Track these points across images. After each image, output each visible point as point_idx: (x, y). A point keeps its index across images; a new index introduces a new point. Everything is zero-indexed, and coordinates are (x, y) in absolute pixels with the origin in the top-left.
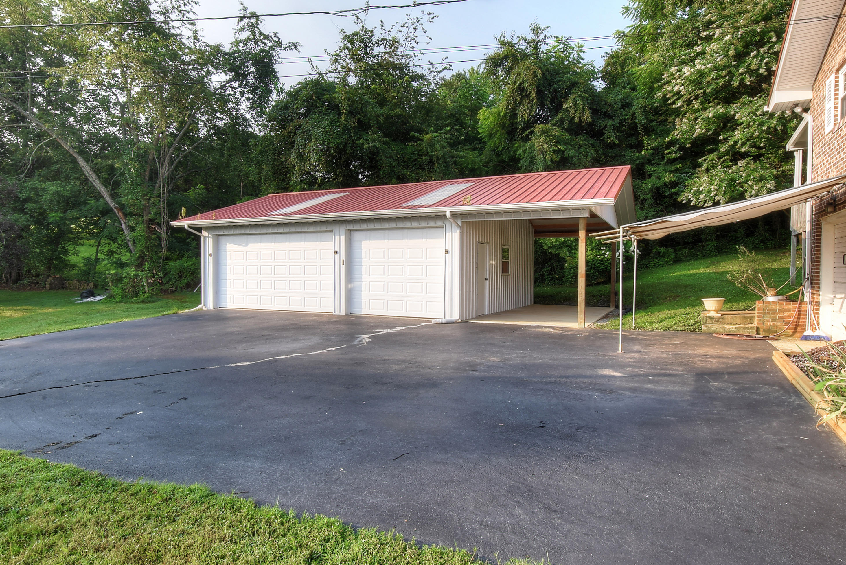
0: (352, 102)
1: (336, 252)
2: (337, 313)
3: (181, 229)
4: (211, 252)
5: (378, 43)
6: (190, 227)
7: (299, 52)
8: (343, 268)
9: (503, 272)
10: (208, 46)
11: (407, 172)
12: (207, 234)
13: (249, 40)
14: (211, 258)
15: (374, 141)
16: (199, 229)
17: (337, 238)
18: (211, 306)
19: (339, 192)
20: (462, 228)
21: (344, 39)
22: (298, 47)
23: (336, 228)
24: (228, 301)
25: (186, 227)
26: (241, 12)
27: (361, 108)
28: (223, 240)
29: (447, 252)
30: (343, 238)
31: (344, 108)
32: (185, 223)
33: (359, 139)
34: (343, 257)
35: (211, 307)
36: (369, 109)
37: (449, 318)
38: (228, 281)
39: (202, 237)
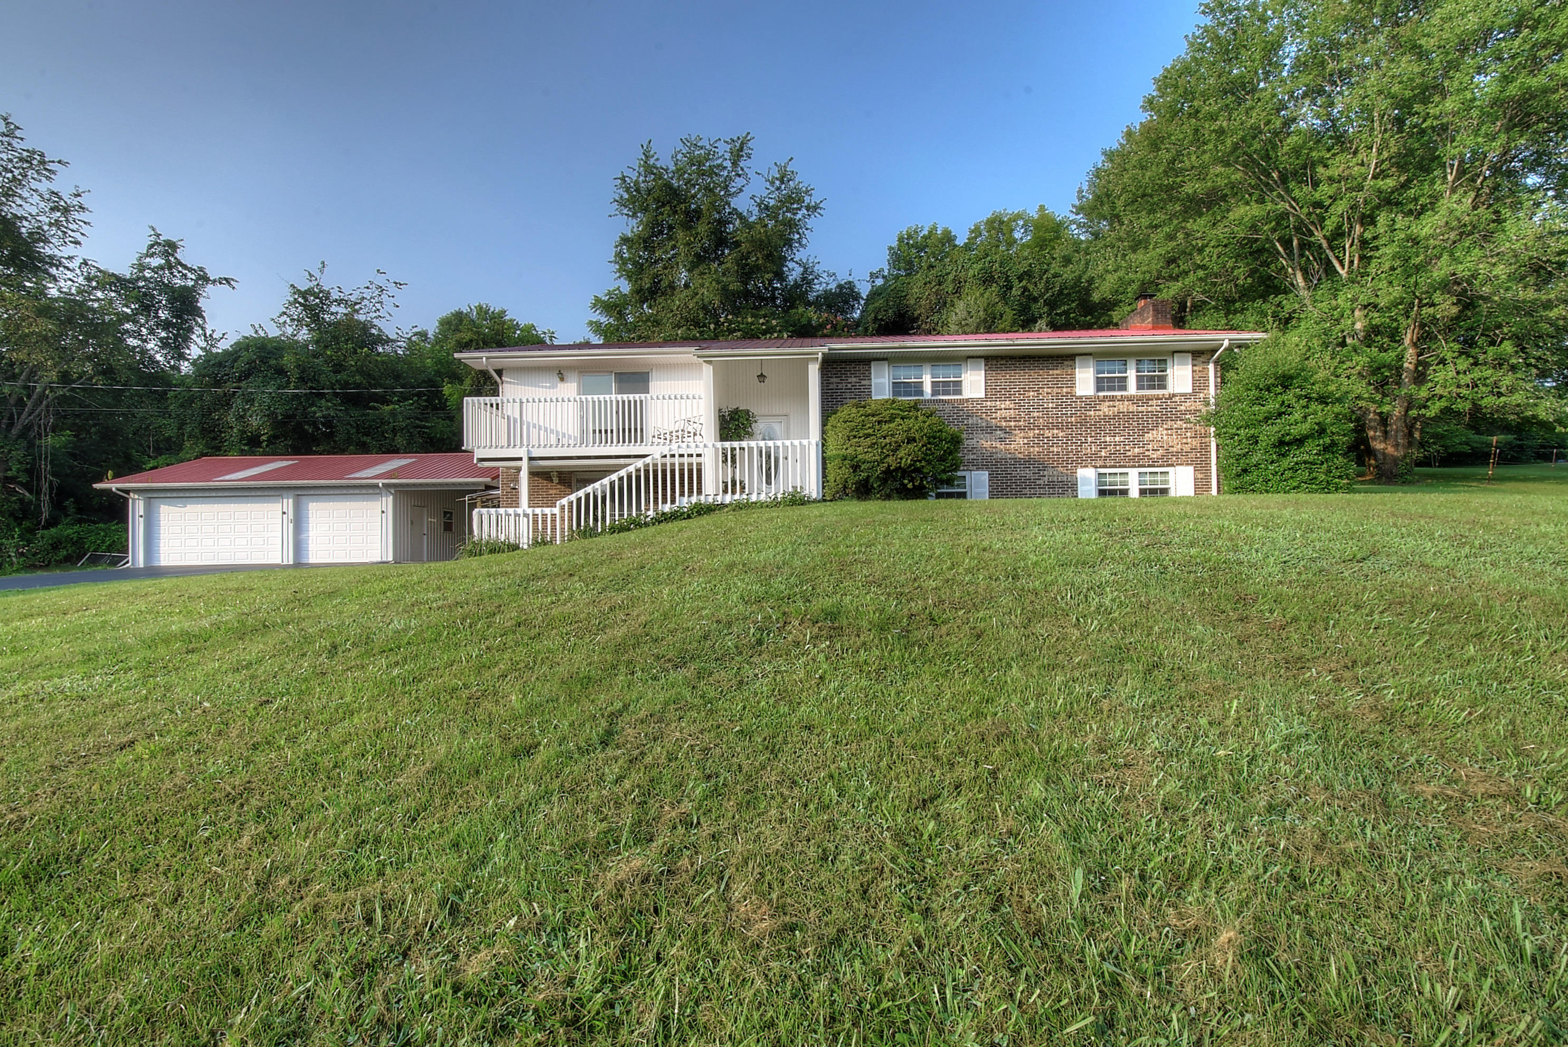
0: (301, 367)
1: (284, 513)
2: (285, 563)
3: (108, 492)
4: (142, 513)
5: (339, 302)
6: (118, 489)
7: (234, 288)
8: (291, 526)
9: (445, 530)
10: (100, 271)
11: (368, 439)
12: (136, 497)
13: (161, 268)
14: (142, 520)
15: (328, 408)
16: (127, 492)
17: (285, 501)
18: (141, 563)
19: (287, 460)
20: (395, 495)
21: (295, 293)
22: (232, 282)
23: (284, 493)
24: (162, 559)
25: (114, 489)
26: (152, 238)
27: (314, 376)
28: (155, 502)
29: (383, 512)
30: (291, 501)
31: (294, 376)
32: (114, 486)
33: (312, 405)
34: (291, 516)
35: (142, 566)
36: (323, 376)
37: (384, 559)
38: (162, 541)
39: (130, 501)
